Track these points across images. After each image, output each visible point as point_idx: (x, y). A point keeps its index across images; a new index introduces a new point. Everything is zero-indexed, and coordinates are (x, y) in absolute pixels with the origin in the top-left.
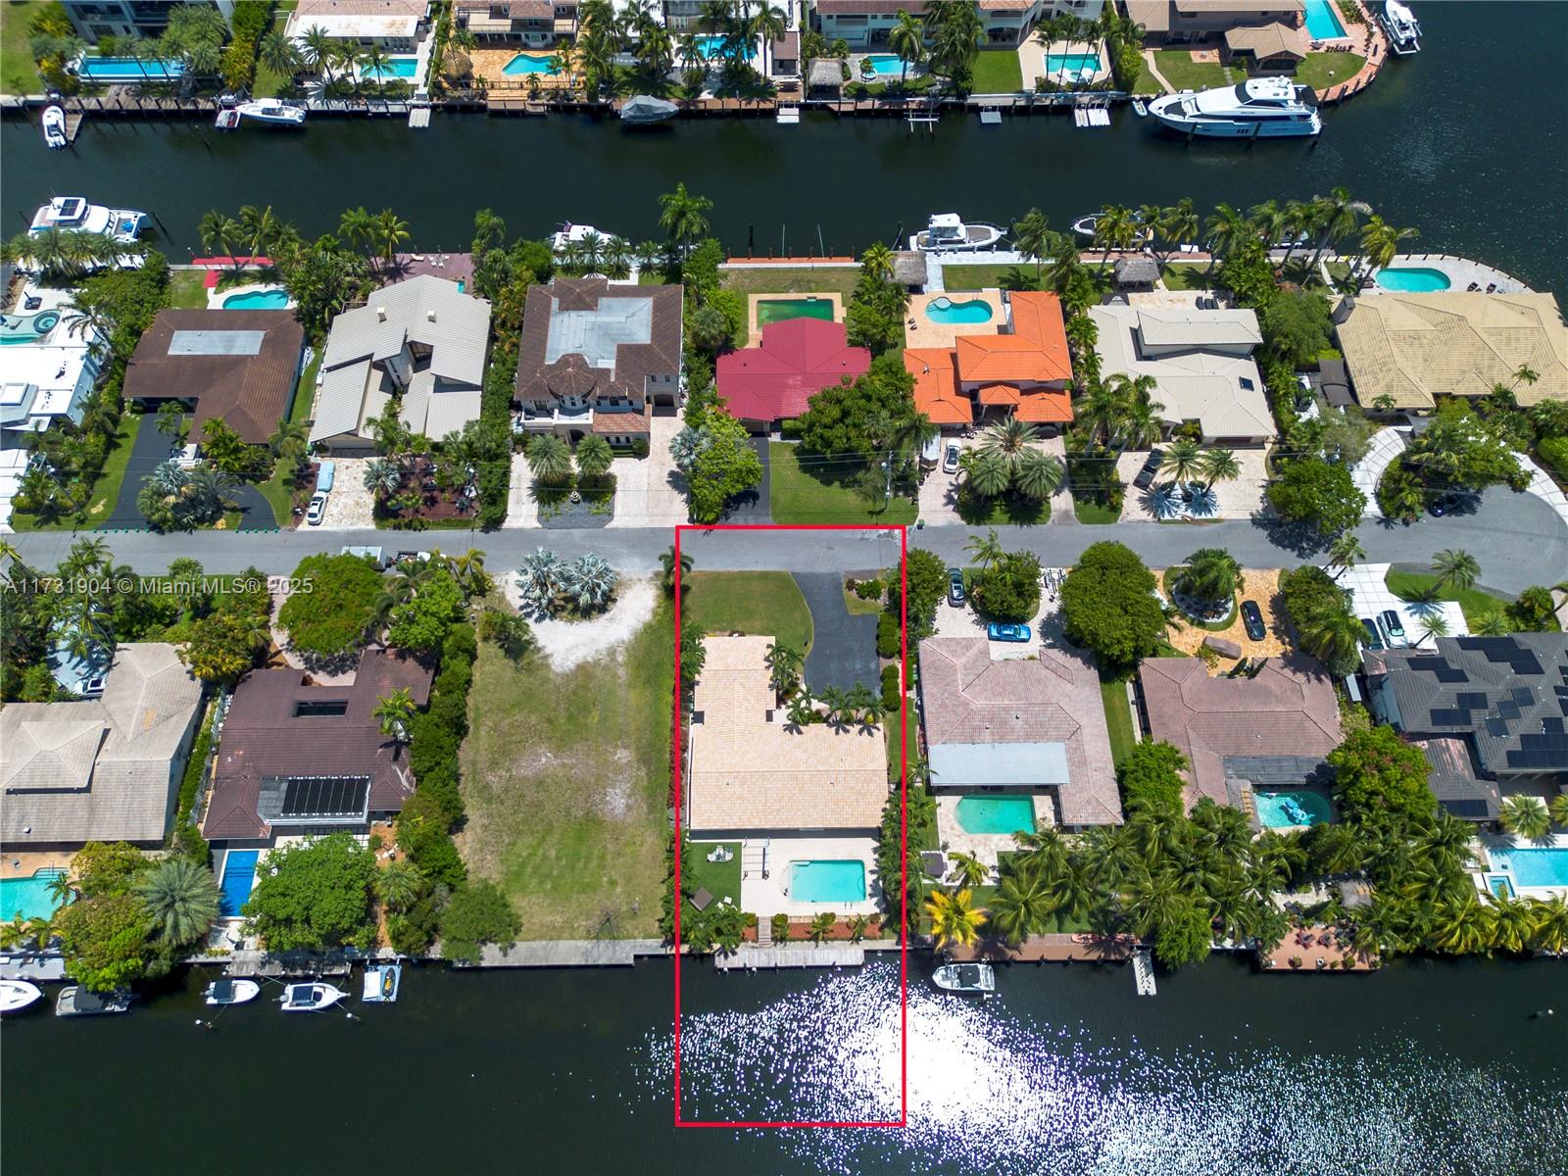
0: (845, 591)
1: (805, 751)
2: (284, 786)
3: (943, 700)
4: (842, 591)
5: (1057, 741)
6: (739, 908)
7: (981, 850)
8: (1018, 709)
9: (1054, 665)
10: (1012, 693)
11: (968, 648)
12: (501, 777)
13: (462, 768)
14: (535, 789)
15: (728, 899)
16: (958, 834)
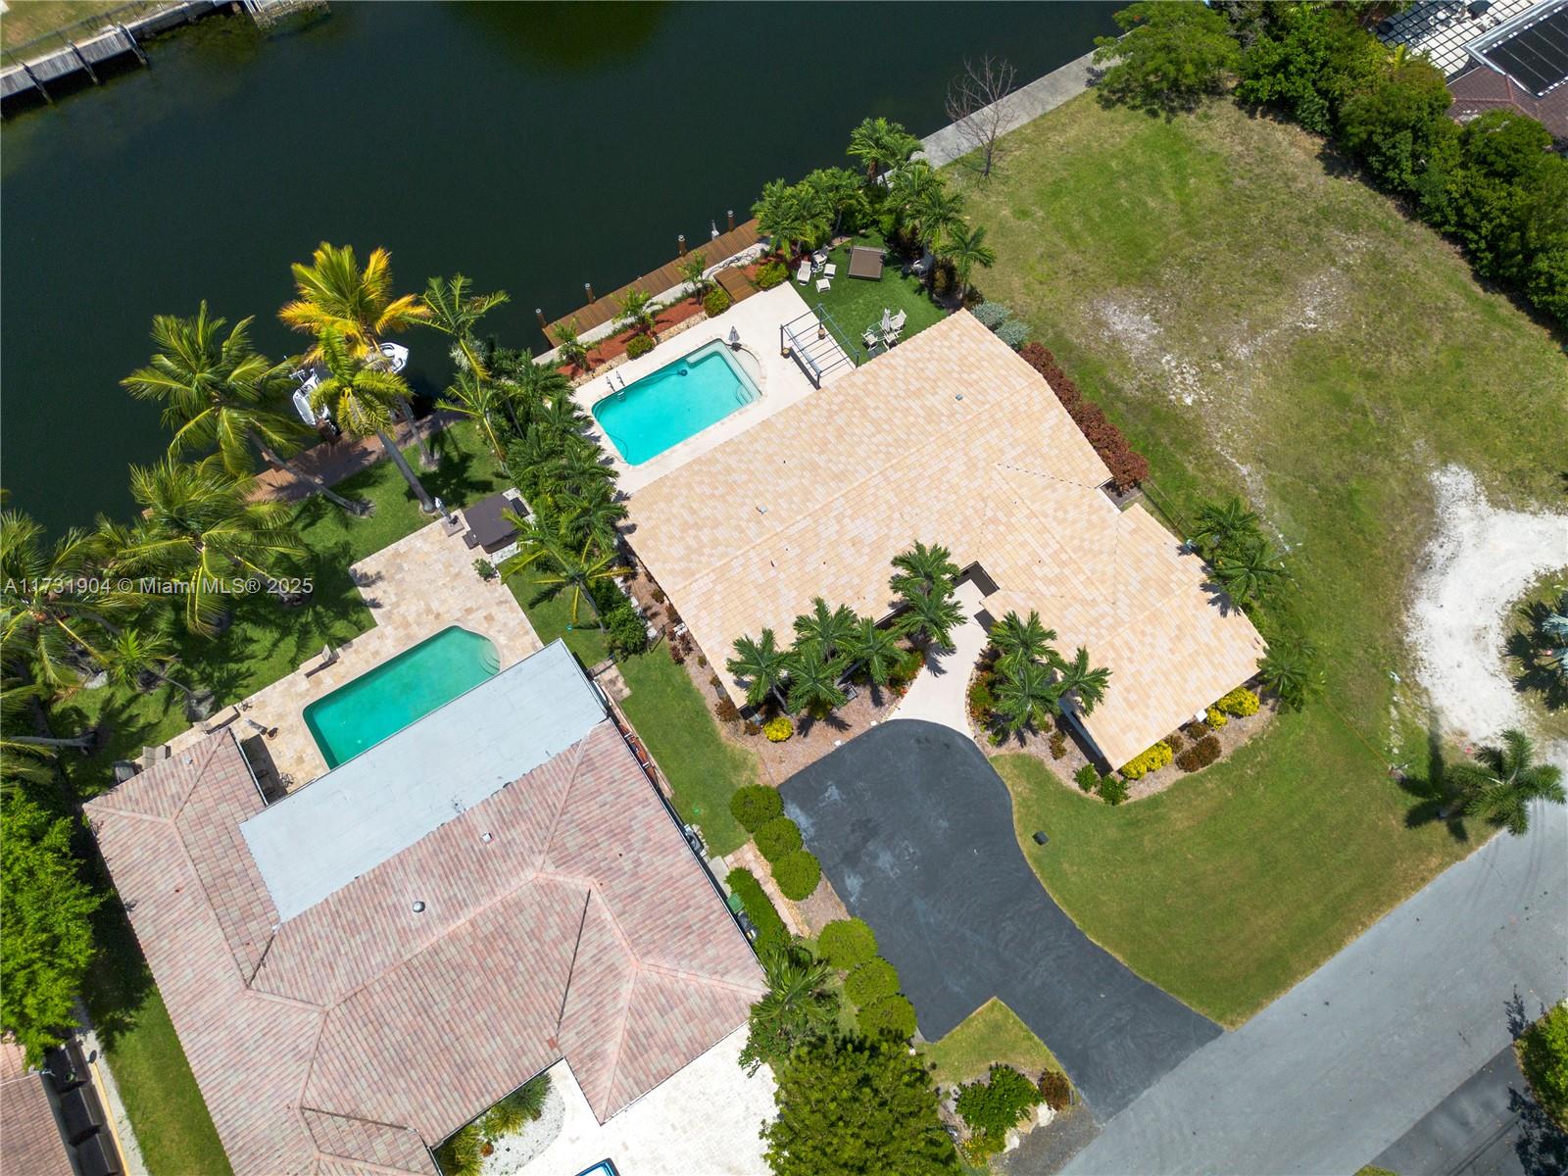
0: (1057, 1067)
1: (855, 542)
3: (629, 848)
4: (1060, 1057)
5: (302, 918)
6: (796, 285)
7: (411, 608)
8: (426, 927)
9: (380, 1148)
10: (459, 969)
11: (637, 1046)
12: (1348, 253)
13: (1419, 229)
14: (1276, 266)
15: (823, 284)
16: (469, 611)
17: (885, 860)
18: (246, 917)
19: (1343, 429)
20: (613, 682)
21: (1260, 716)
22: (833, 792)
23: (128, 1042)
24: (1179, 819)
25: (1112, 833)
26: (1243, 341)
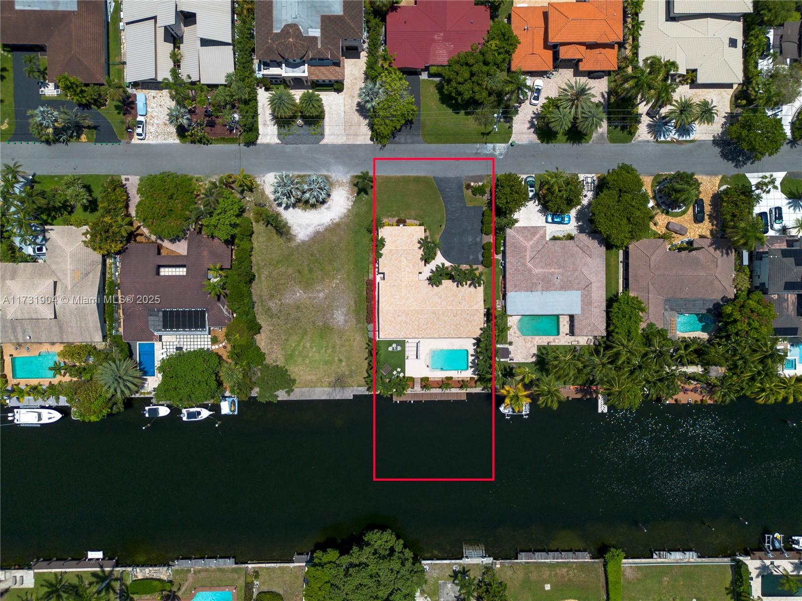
0: (465, 190)
1: (440, 298)
2: (161, 314)
3: (517, 266)
4: (463, 190)
5: (577, 290)
6: (404, 374)
7: (529, 345)
8: (559, 274)
9: (581, 245)
10: (556, 263)
11: (534, 234)
12: (276, 304)
13: (255, 299)
14: (295, 311)
15: (399, 370)
16: (518, 337)
17: (470, 240)
18: (587, 295)
19: (316, 264)
20: (499, 305)
21: (385, 220)
22: (471, 257)
23: (614, 292)
24: (413, 213)
25: (427, 219)
26: (319, 297)
